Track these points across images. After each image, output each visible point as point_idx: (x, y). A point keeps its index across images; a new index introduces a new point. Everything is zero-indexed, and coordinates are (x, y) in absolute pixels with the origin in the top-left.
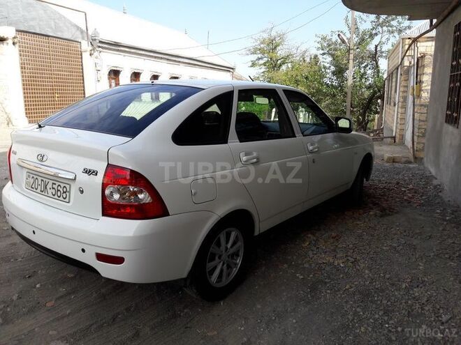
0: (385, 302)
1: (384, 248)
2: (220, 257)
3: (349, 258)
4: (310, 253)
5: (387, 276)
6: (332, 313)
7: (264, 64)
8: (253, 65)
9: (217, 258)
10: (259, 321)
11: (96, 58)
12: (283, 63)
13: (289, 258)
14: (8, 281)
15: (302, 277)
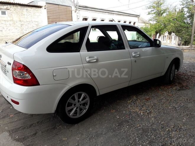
0: (153, 137)
1: (170, 107)
2: (75, 105)
3: (147, 111)
4: (129, 106)
5: (162, 123)
6: (123, 138)
7: (154, 13)
8: (149, 14)
9: (73, 105)
10: (87, 136)
11: (78, 13)
12: (164, 12)
13: (118, 107)
14: (2, 104)
15: (119, 117)
